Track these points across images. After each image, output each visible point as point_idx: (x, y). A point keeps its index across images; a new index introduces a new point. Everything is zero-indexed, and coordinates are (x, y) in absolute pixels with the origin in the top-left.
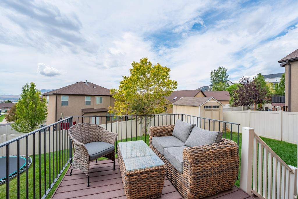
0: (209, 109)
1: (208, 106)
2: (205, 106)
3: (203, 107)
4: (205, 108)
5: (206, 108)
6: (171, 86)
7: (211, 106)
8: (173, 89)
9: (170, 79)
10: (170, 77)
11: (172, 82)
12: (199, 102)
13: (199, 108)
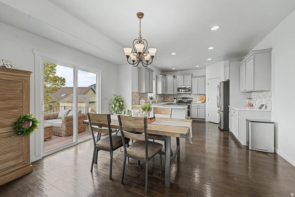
0: (92, 104)
1: (92, 102)
2: (89, 102)
3: (87, 102)
4: (89, 103)
5: (91, 103)
6: (57, 82)
7: (94, 102)
8: (61, 85)
9: (56, 75)
10: (56, 72)
11: (59, 79)
12: (85, 99)
13: (85, 103)
